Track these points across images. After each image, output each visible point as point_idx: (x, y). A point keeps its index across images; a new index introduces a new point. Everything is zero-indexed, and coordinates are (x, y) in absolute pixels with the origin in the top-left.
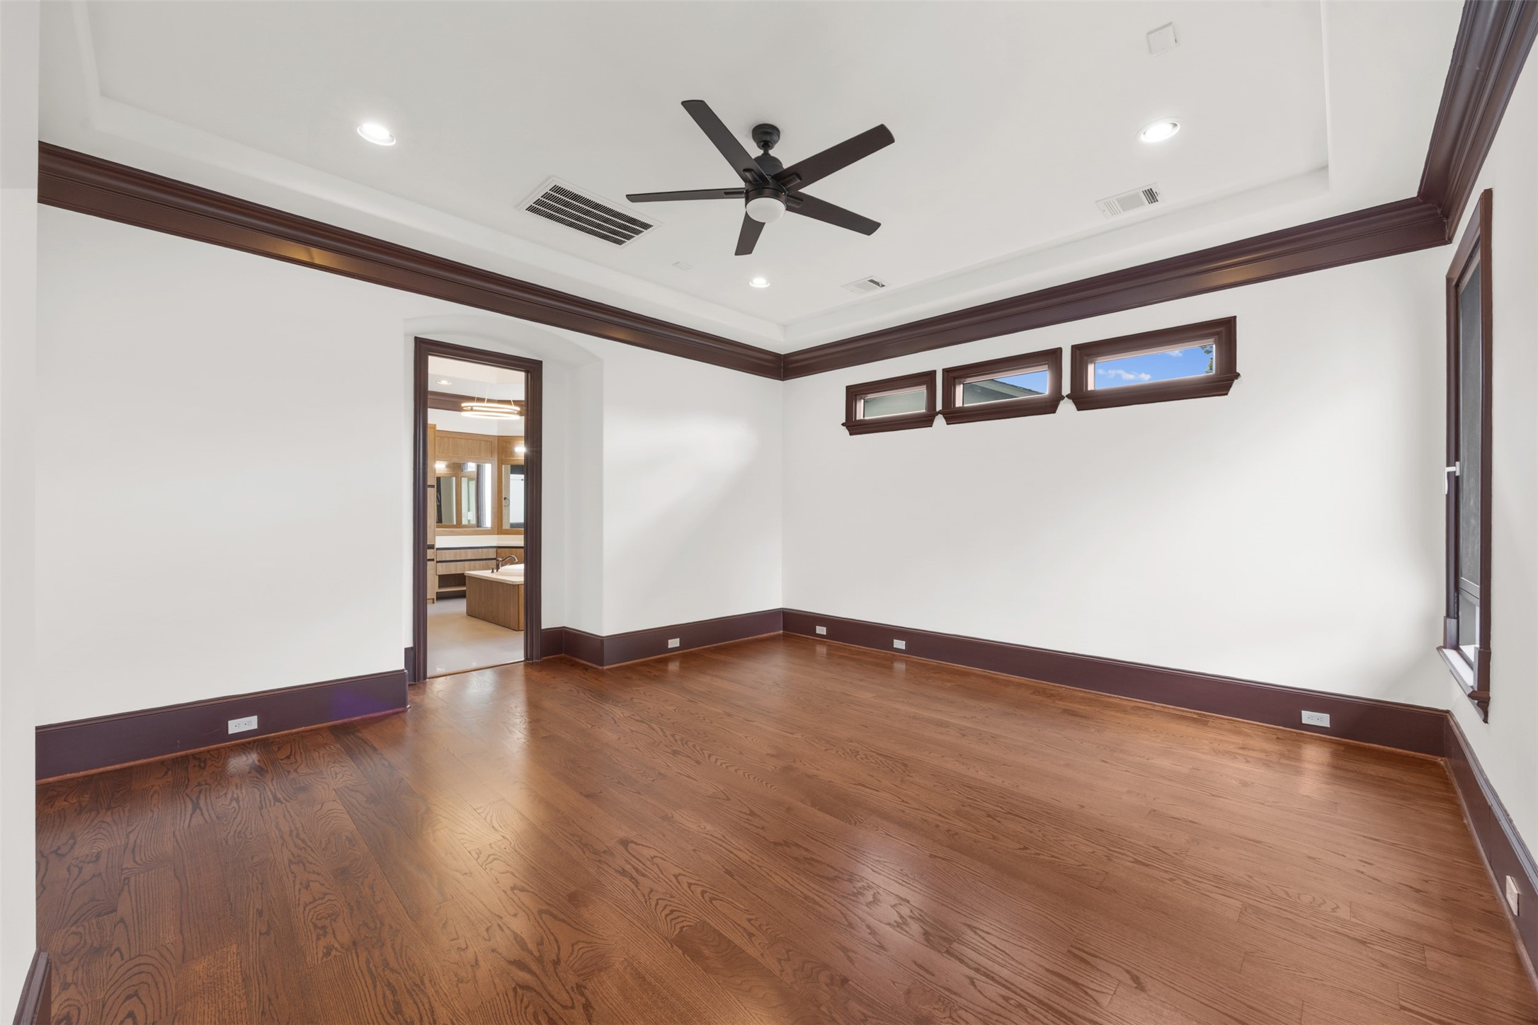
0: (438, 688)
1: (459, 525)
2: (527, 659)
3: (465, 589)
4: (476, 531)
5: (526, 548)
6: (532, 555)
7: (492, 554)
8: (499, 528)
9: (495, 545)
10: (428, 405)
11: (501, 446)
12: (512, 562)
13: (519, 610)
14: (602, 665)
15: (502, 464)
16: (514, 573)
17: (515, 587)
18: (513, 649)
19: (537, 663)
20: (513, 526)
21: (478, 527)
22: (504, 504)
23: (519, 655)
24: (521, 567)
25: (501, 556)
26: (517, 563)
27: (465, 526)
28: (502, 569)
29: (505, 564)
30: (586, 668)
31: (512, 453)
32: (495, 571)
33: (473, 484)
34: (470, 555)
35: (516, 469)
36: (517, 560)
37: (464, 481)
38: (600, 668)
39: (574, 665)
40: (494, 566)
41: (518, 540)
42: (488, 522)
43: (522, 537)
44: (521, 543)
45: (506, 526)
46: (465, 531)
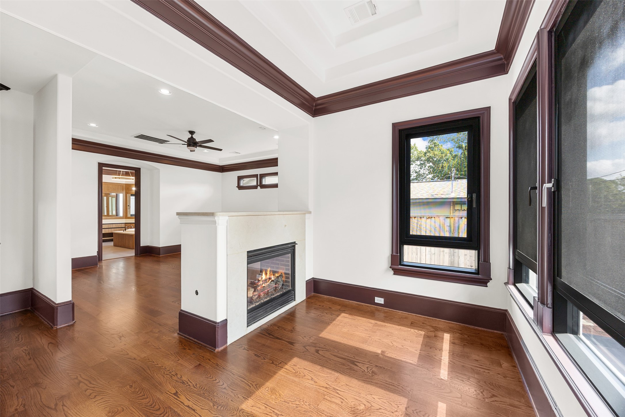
0: (104, 263)
1: (108, 215)
2: (135, 255)
3: (113, 238)
4: (116, 218)
5: (135, 223)
6: (137, 225)
7: (123, 226)
8: (126, 216)
9: (124, 222)
10: (103, 173)
11: (127, 187)
12: (131, 228)
13: (133, 242)
14: (160, 255)
15: (127, 194)
16: (132, 231)
17: (132, 235)
18: (132, 253)
19: (139, 256)
20: (131, 215)
21: (117, 216)
22: (128, 208)
23: (134, 254)
24: (134, 229)
25: (127, 226)
26: (133, 228)
27: (110, 216)
28: (127, 230)
29: (129, 229)
30: (155, 256)
31: (131, 190)
32: (124, 231)
33: (114, 199)
34: (114, 226)
35: (132, 195)
36: (133, 227)
37: (110, 198)
38: (159, 256)
39: (151, 256)
40: (124, 229)
41: (133, 221)
42: (121, 214)
43: (134, 220)
44: (134, 222)
45: (129, 216)
46: (112, 218)
